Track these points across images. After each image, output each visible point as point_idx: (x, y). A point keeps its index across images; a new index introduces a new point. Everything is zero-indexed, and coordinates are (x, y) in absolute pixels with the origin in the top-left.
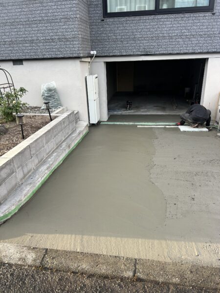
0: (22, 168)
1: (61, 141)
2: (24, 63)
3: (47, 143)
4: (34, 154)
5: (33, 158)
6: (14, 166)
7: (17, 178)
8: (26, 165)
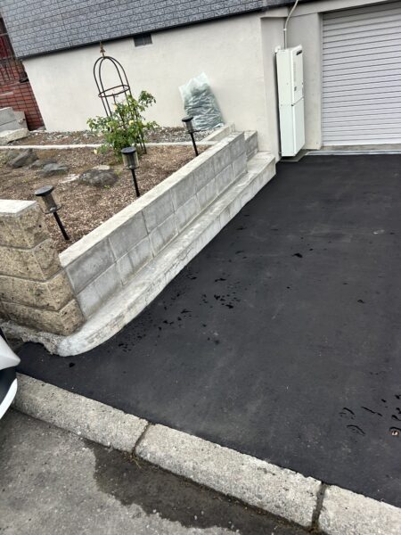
0: (129, 256)
1: (211, 199)
2: (154, 39)
3: (180, 204)
4: (152, 228)
5: (150, 235)
6: (111, 251)
7: (118, 274)
8: (137, 249)
